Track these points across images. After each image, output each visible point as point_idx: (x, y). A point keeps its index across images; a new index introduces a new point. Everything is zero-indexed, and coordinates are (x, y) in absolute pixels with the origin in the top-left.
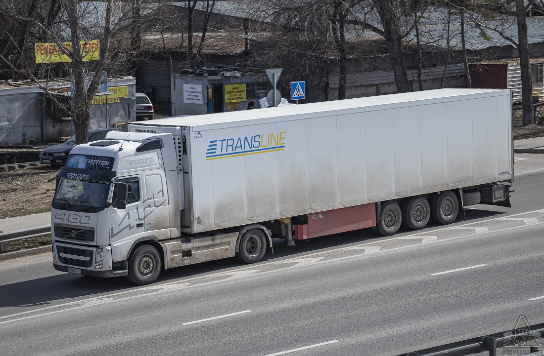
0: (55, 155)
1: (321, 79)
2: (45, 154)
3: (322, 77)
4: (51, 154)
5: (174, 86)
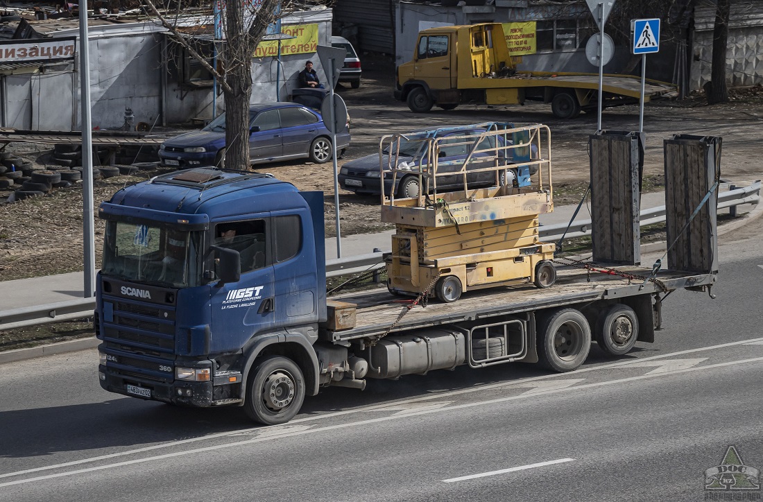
0: (188, 150)
1: (680, 13)
2: (168, 149)
3: (684, 9)
4: (180, 149)
5: (402, 24)
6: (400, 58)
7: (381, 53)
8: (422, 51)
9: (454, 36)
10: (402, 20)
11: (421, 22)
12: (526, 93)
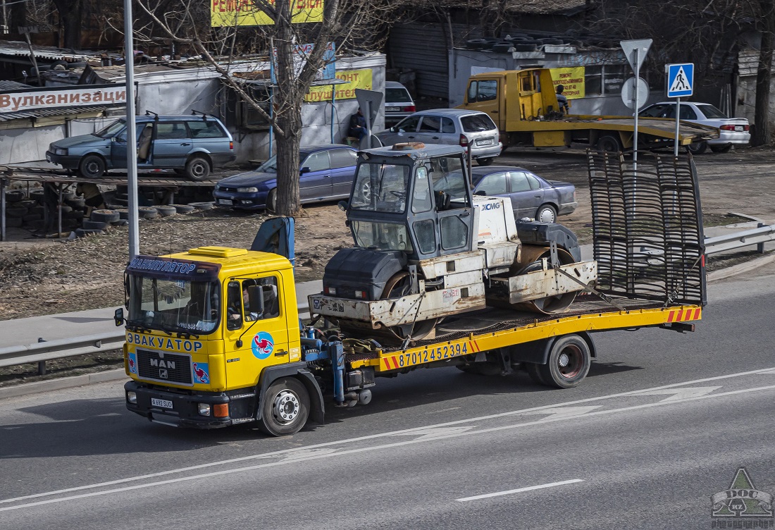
0: (241, 190)
1: (724, 59)
2: (222, 189)
3: (727, 55)
4: (233, 189)
5: (455, 70)
6: (453, 102)
8: (472, 95)
9: (503, 80)
10: (455, 66)
11: (473, 68)
12: (573, 136)
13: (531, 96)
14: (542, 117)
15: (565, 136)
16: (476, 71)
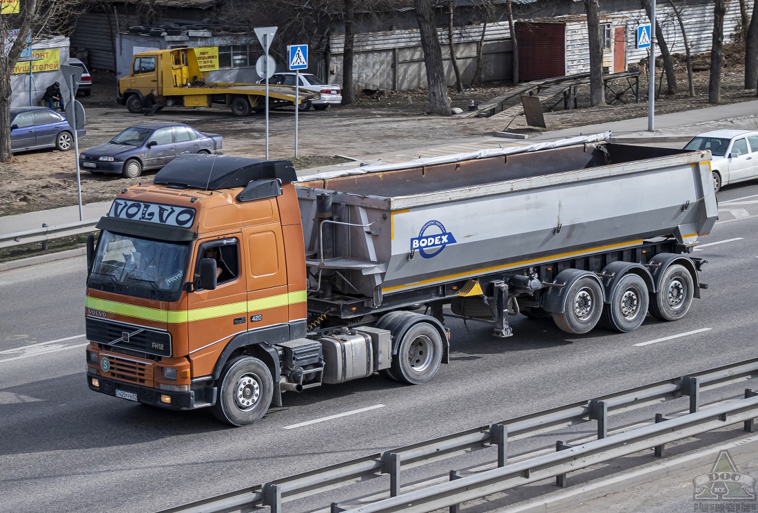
1: (320, 41)
3: (322, 38)
5: (121, 49)
6: (120, 73)
7: (106, 70)
8: (137, 68)
9: (159, 57)
10: (121, 46)
11: (134, 48)
12: (213, 99)
13: (181, 68)
14: (189, 84)
15: (208, 99)
16: (138, 50)
